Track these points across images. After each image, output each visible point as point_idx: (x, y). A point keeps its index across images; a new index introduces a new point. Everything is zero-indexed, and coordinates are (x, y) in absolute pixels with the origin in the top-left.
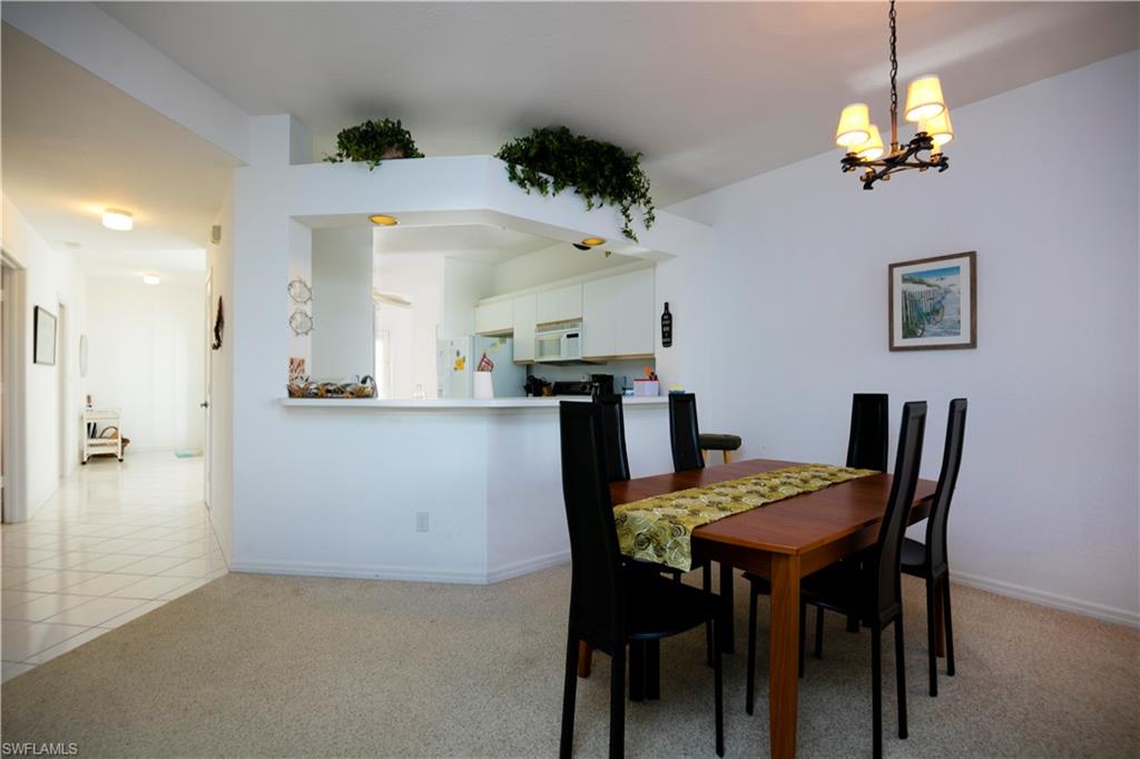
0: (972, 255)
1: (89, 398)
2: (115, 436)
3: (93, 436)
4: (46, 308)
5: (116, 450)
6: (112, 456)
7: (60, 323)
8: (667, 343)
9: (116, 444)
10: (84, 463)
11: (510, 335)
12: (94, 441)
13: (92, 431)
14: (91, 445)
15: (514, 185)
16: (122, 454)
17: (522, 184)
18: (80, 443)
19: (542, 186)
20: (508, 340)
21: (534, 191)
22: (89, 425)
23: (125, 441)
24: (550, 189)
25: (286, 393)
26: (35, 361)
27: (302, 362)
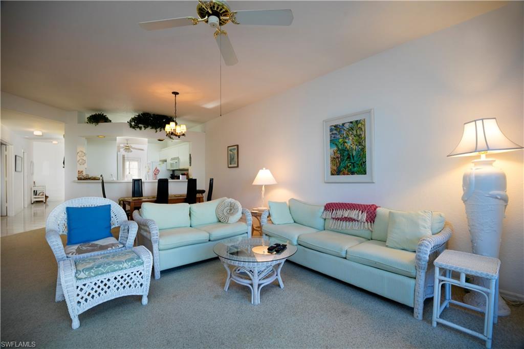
0: (238, 146)
1: (34, 182)
2: (43, 195)
3: (36, 195)
4: (19, 155)
5: (44, 199)
6: (42, 201)
7: (22, 159)
8: (190, 165)
9: (43, 198)
10: (32, 204)
11: (166, 161)
12: (36, 197)
13: (35, 193)
14: (35, 198)
15: (132, 129)
16: (46, 201)
17: (134, 128)
18: (31, 197)
19: (140, 128)
20: (165, 163)
21: (138, 129)
22: (34, 191)
23: (47, 197)
24: (143, 128)
25: (77, 179)
26: (16, 170)
27: (82, 172)
